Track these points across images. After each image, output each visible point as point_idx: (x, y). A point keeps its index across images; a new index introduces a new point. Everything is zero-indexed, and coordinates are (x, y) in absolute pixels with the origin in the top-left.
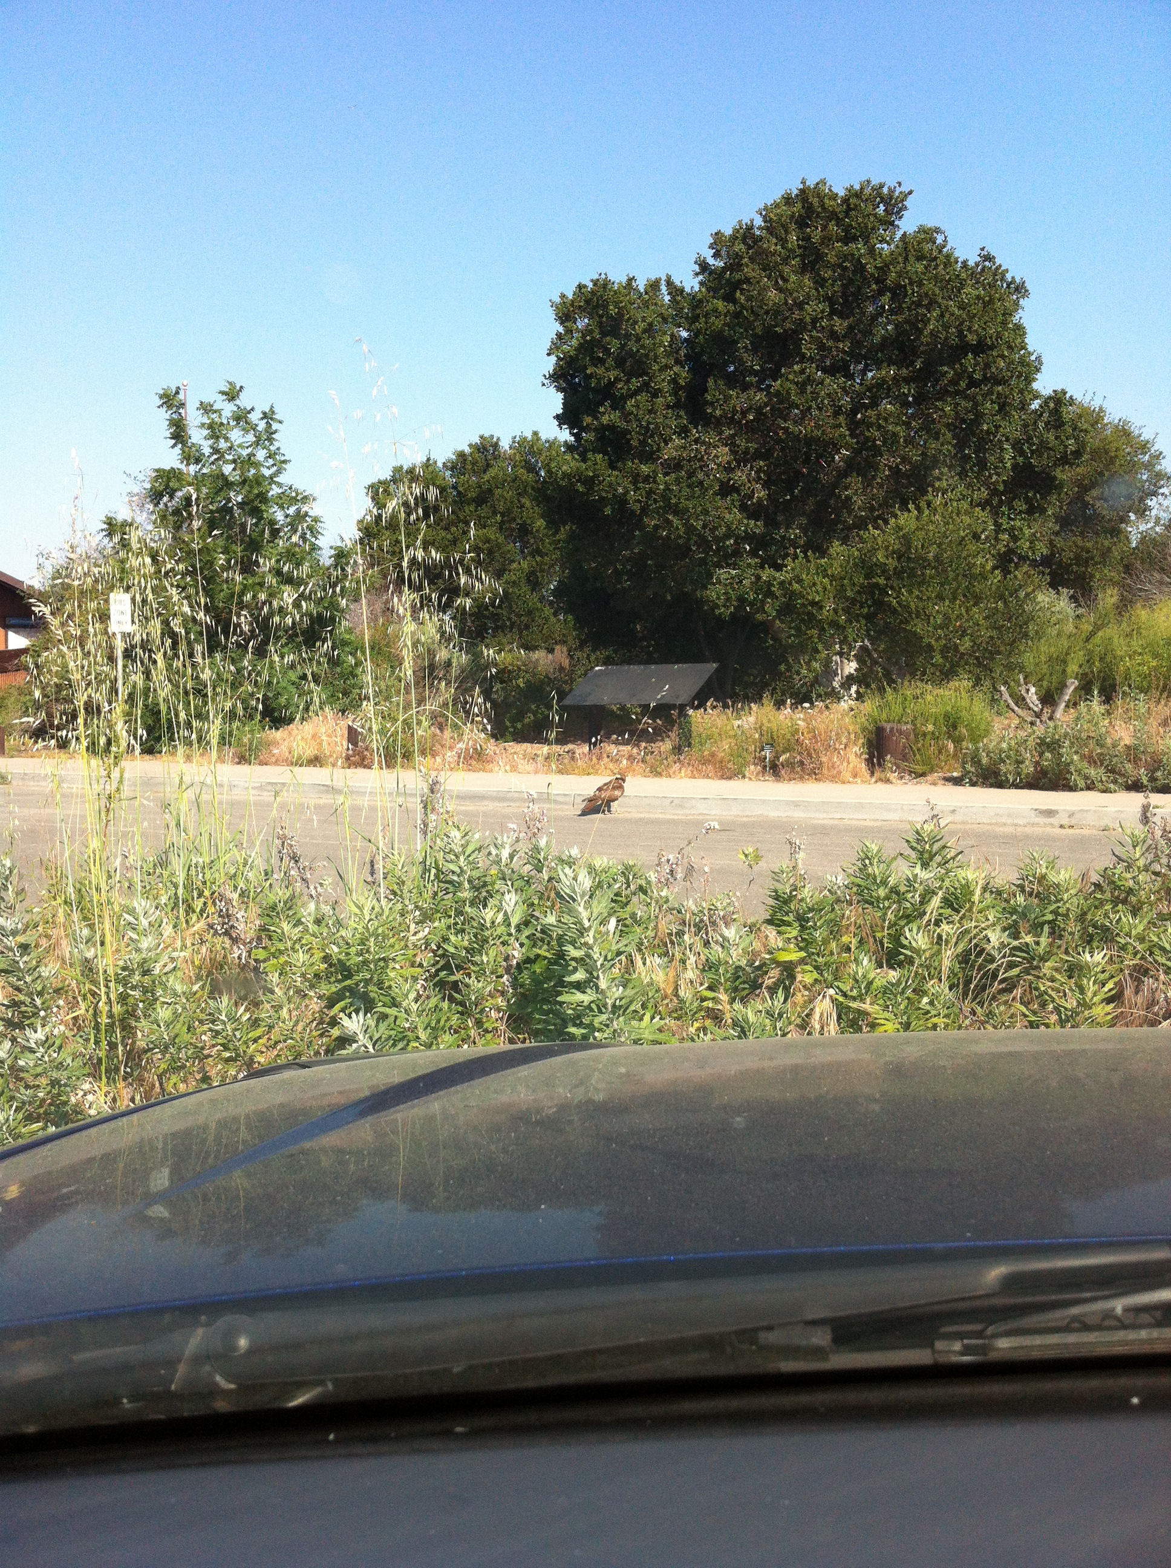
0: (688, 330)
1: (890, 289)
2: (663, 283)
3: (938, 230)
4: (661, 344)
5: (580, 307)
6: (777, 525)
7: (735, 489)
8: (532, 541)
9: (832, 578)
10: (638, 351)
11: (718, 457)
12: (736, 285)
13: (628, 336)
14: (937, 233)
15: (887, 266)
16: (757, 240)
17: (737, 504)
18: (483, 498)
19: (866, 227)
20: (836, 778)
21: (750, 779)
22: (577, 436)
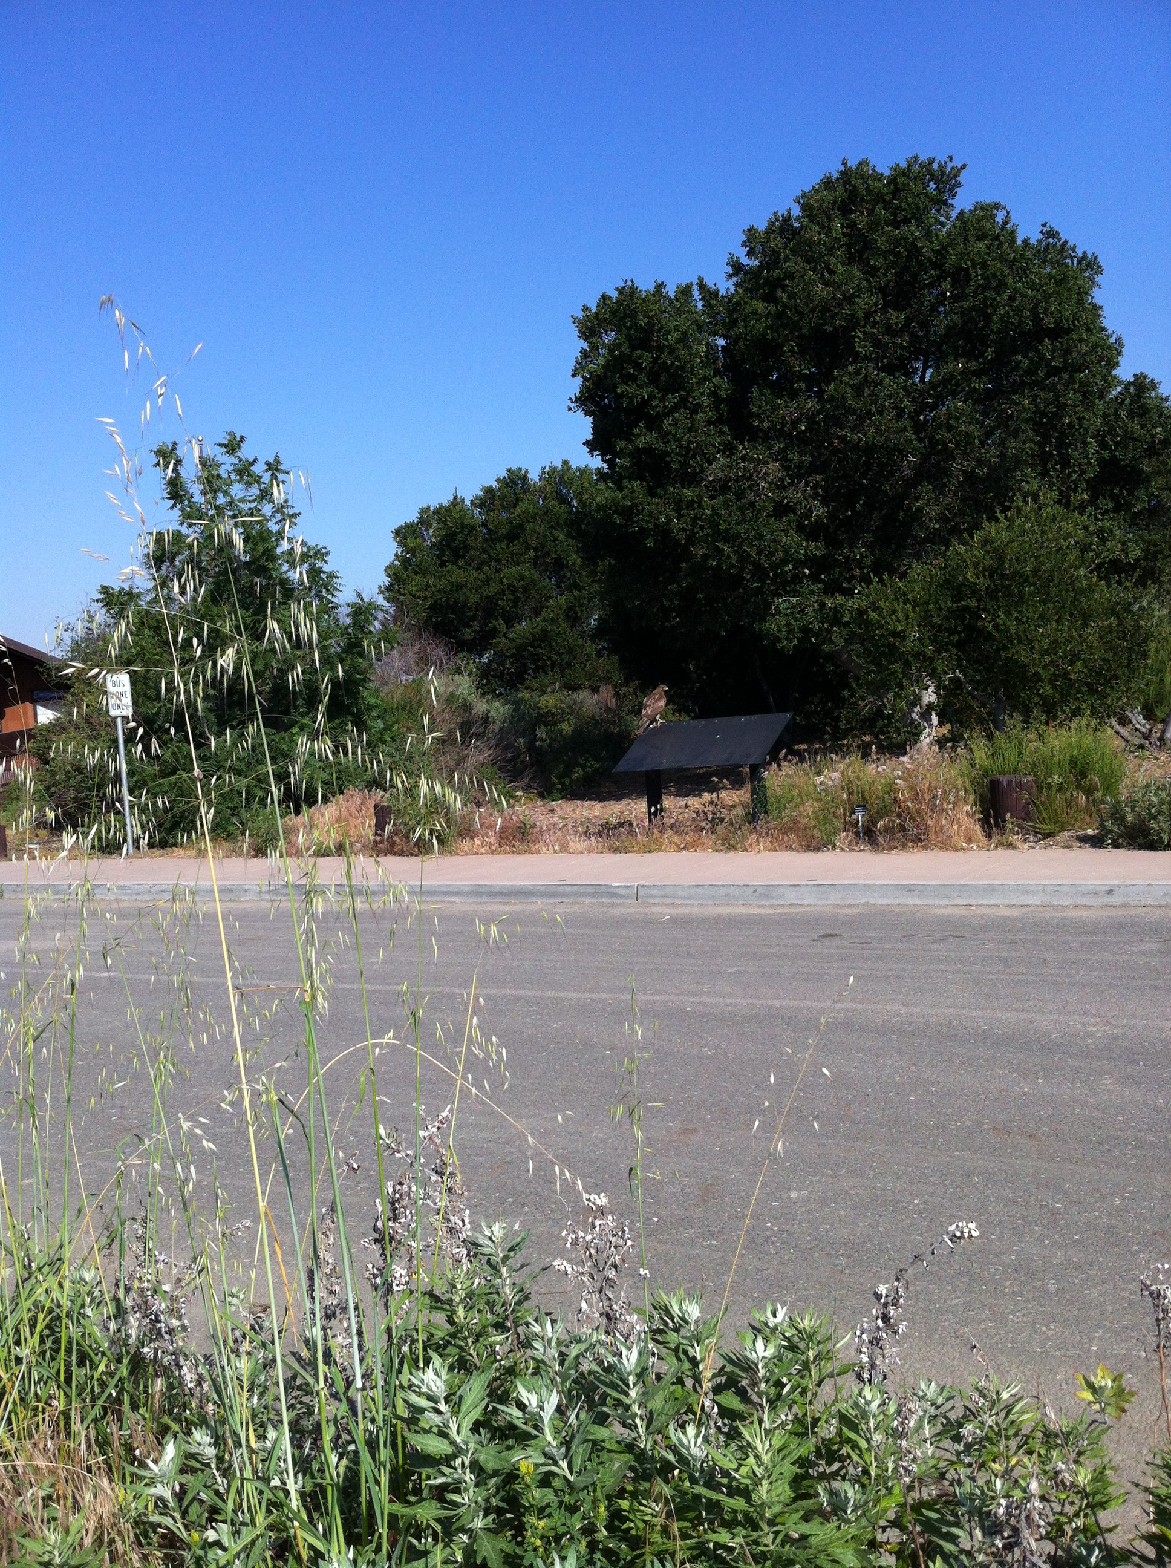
0: (725, 337)
1: (951, 275)
2: (695, 287)
3: (997, 206)
4: (697, 355)
5: (605, 319)
6: (839, 545)
7: (788, 509)
8: (568, 575)
9: (915, 604)
10: (673, 363)
11: (768, 475)
12: (778, 283)
13: (660, 349)
14: (997, 209)
15: (944, 248)
16: (796, 232)
17: (794, 524)
18: (514, 534)
19: (918, 208)
20: (946, 845)
21: (842, 849)
22: (611, 463)
